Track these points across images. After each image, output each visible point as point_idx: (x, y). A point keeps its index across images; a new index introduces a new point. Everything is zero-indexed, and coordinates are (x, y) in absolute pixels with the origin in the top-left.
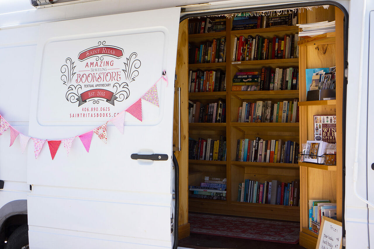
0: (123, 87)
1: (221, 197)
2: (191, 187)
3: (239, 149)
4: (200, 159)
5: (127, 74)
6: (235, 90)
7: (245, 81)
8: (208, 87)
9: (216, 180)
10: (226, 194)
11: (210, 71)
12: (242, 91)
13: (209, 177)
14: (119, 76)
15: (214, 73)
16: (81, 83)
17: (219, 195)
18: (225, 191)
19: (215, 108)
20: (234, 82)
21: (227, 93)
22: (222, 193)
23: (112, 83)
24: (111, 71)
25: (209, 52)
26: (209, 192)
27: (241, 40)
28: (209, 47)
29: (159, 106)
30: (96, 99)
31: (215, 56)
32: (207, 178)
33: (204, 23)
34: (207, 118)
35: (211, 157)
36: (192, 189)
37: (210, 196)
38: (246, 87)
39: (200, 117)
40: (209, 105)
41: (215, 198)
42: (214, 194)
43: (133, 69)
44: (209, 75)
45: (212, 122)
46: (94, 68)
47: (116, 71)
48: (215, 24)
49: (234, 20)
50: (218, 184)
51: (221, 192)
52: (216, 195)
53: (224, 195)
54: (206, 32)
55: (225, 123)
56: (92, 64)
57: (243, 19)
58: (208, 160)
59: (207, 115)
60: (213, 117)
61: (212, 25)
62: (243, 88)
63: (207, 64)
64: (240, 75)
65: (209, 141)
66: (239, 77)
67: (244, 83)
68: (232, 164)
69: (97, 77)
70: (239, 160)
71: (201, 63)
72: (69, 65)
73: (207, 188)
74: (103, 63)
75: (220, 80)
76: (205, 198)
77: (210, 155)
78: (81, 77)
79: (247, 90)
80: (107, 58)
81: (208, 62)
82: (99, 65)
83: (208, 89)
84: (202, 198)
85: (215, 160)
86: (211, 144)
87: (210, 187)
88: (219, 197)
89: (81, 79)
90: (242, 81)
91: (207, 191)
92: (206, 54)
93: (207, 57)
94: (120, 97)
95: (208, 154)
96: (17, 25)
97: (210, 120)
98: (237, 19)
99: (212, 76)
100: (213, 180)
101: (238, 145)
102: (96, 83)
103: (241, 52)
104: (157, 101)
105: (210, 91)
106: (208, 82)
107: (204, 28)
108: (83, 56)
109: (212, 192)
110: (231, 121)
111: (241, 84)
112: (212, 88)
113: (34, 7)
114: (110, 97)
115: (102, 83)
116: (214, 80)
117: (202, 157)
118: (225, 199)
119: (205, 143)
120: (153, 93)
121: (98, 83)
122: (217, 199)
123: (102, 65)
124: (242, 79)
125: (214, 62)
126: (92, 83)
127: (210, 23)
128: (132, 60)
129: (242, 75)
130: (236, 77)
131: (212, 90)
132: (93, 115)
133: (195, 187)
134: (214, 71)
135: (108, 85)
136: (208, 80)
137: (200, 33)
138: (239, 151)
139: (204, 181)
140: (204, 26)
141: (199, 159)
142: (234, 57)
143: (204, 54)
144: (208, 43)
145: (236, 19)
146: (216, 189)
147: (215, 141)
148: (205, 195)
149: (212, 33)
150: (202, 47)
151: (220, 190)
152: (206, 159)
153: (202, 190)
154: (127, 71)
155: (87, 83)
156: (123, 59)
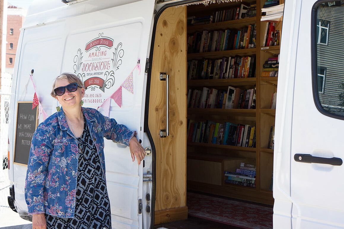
0: (111, 76)
1: (250, 183)
2: (226, 173)
3: (271, 136)
4: (238, 144)
5: (114, 62)
6: (264, 75)
7: (274, 66)
8: (243, 73)
9: (250, 167)
10: (255, 181)
11: (246, 56)
12: (270, 77)
13: (244, 164)
14: (109, 65)
15: (249, 59)
16: (85, 72)
17: (248, 182)
18: (254, 178)
19: (252, 94)
20: (264, 67)
21: (257, 79)
22: (252, 180)
23: (104, 71)
24: (104, 61)
25: (245, 37)
26: (240, 178)
27: (271, 24)
28: (245, 33)
29: (134, 93)
30: (93, 86)
31: (249, 42)
32: (243, 164)
33: (239, 9)
34: (244, 104)
35: (247, 143)
36: (227, 174)
37: (241, 182)
38: (273, 72)
39: (239, 103)
40: (247, 91)
41: (245, 185)
42: (244, 180)
43: (119, 58)
44: (245, 61)
45: (247, 109)
46: (94, 58)
47: (107, 60)
48: (250, 9)
49: (265, 4)
50: (251, 171)
51: (250, 179)
52: (246, 182)
53: (253, 182)
54: (240, 17)
55: (255, 110)
56: (93, 54)
57: (273, 4)
58: (244, 146)
59: (244, 101)
60: (249, 103)
61: (248, 10)
62: (271, 73)
63: (242, 50)
64: (270, 61)
65: (247, 127)
66: (269, 62)
67: (272, 69)
68: (262, 151)
69: (96, 66)
70: (271, 147)
71: (237, 49)
72: (79, 55)
73: (239, 174)
74: (100, 52)
75: (253, 66)
76: (237, 184)
77: (246, 142)
78: (85, 66)
79: (274, 76)
80: (103, 48)
81: (243, 48)
82: (97, 56)
83: (243, 76)
84: (234, 184)
85: (250, 146)
86: (248, 130)
87: (243, 173)
88: (249, 184)
89: (85, 68)
90: (271, 67)
91: (239, 177)
92: (242, 40)
93: (242, 43)
94: (108, 84)
95: (245, 141)
96: (54, 20)
97: (246, 107)
98: (268, 4)
99: (247, 62)
100: (248, 167)
101: (271, 133)
102: (94, 71)
103: (271, 37)
104: (132, 88)
105: (244, 77)
106: (243, 68)
107: (239, 14)
108: (88, 48)
109: (243, 179)
110: (261, 108)
111: (270, 69)
112: (246, 74)
113: (65, 3)
114: (102, 85)
115: (98, 71)
116: (249, 66)
117: (239, 143)
118: (254, 186)
119: (243, 129)
120: (130, 80)
121: (96, 72)
122: (247, 186)
123: (99, 55)
124: (271, 64)
125: (247, 48)
126: (91, 72)
127: (244, 8)
128: (119, 49)
129: (272, 61)
130: (266, 63)
131: (247, 76)
132: (91, 102)
133: (230, 173)
134: (250, 57)
135: (102, 73)
136: (243, 66)
137: (235, 19)
138: (271, 138)
139: (239, 167)
140: (238, 13)
141: (237, 146)
142: (264, 42)
143: (240, 40)
144: (245, 29)
145: (266, 4)
146: (247, 176)
147: (252, 127)
148: (237, 181)
149: (247, 18)
150: (239, 33)
151: (250, 177)
152: (243, 146)
153: (235, 176)
154: (114, 60)
155: (88, 72)
156: (113, 49)
